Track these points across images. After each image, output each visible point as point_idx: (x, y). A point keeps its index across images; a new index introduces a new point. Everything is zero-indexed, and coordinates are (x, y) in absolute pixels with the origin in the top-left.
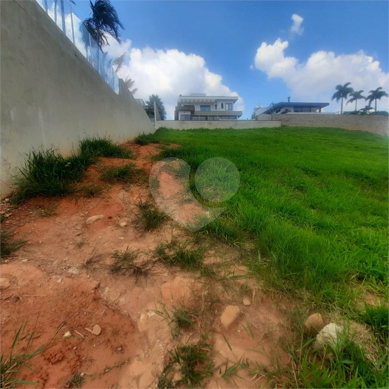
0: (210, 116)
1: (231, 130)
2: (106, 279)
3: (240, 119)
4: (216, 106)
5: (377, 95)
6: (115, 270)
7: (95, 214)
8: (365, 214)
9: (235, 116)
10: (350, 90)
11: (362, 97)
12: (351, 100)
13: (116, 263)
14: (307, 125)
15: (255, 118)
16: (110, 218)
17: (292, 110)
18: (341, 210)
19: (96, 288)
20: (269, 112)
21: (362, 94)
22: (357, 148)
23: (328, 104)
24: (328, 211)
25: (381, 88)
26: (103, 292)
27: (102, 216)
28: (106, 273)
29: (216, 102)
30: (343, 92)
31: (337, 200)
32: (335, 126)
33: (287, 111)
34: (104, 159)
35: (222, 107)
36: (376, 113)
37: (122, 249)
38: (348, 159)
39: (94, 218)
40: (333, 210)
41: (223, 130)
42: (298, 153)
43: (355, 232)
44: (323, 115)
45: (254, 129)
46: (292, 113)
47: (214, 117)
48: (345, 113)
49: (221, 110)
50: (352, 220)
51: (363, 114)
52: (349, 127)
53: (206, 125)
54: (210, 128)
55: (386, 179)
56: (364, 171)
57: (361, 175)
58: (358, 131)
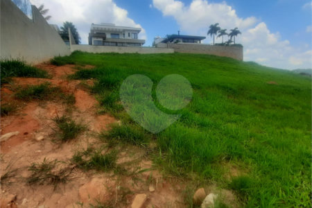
0: (119, 43)
1: (137, 55)
2: (23, 191)
3: (144, 46)
4: (124, 35)
5: (235, 33)
6: (33, 182)
7: (10, 132)
8: (229, 114)
9: (140, 44)
10: (219, 29)
11: (226, 34)
12: (219, 36)
13: (33, 175)
14: (192, 52)
15: (155, 45)
16: (26, 134)
17: (181, 40)
18: (215, 113)
19: (12, 202)
20: (165, 41)
21: (226, 32)
22: (224, 69)
23: (204, 38)
24: (207, 114)
25: (236, 28)
26: (20, 203)
27: (17, 133)
28: (23, 186)
29: (123, 32)
30: (214, 30)
31: (212, 105)
32: (210, 53)
33: (177, 41)
34: (18, 79)
35: (129, 36)
36: (235, 45)
37: (39, 162)
38: (220, 77)
39: (8, 135)
40: (210, 112)
41: (131, 54)
42: (186, 72)
43: (224, 127)
44: (203, 45)
45: (155, 54)
46: (181, 43)
47: (122, 44)
48: (216, 44)
49: (128, 38)
50: (222, 119)
51: (227, 45)
52: (218, 54)
53: (116, 50)
54: (120, 52)
55: (242, 89)
56: (229, 85)
57: (227, 88)
58: (225, 57)
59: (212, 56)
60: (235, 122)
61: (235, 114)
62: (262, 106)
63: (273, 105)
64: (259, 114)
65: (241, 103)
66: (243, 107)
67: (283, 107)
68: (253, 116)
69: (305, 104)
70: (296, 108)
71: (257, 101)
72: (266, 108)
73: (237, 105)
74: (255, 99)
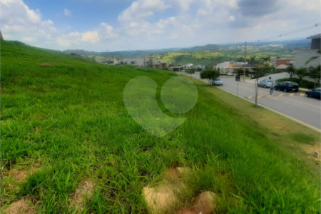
55: (10, 75)
60: (11, 117)
61: (8, 107)
62: (40, 90)
63: (52, 87)
64: (39, 100)
65: (13, 92)
66: (17, 96)
67: (61, 87)
68: (32, 103)
69: (80, 81)
70: (73, 86)
71: (34, 86)
72: (45, 92)
73: (8, 95)
74: (31, 84)
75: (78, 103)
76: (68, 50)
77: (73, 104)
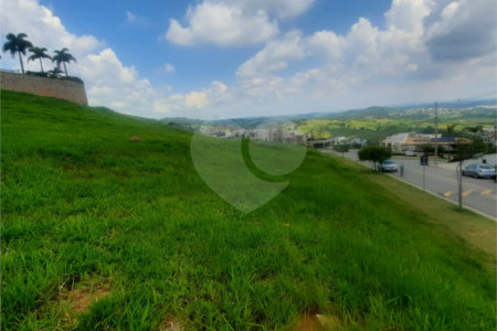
5: (63, 57)
8: (70, 200)
10: (28, 44)
11: (46, 56)
12: (33, 58)
18: (41, 204)
21: (45, 53)
22: (54, 119)
25: (66, 49)
30: (17, 44)
31: (31, 192)
36: (68, 78)
38: (46, 134)
40: (27, 207)
43: (61, 227)
50: (56, 212)
51: (53, 77)
55: (90, 153)
56: (64, 148)
57: (61, 153)
58: (53, 98)
59: (23, 94)
60: (83, 211)
61: (81, 196)
62: (125, 174)
63: (140, 170)
64: (121, 189)
65: (91, 176)
66: (96, 181)
67: (152, 171)
68: (112, 193)
69: (177, 162)
70: (167, 169)
71: (117, 169)
72: (131, 176)
73: (84, 180)
74: (114, 165)
75: (171, 194)
76: (167, 119)
77: (166, 195)
